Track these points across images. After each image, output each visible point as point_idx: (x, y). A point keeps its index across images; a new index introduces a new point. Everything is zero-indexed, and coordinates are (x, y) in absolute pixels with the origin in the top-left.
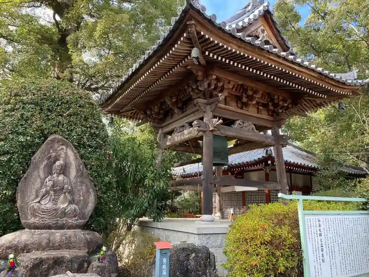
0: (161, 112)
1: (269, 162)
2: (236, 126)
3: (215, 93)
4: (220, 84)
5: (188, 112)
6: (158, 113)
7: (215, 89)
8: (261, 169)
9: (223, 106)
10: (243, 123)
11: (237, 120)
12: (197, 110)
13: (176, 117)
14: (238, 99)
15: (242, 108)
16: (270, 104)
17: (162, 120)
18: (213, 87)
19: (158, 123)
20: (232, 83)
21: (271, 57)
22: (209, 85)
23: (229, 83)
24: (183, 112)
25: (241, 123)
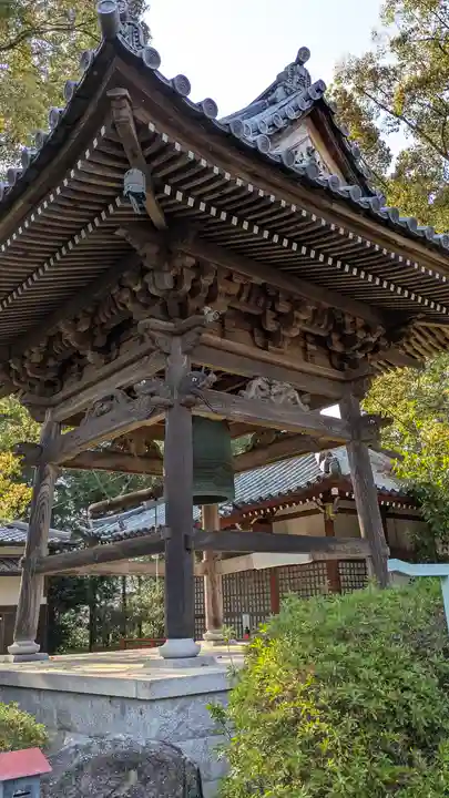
0: (51, 363)
1: (335, 491)
2: (251, 393)
3: (193, 304)
4: (206, 281)
5: (124, 358)
6: (42, 366)
7: (194, 292)
8: (316, 512)
9: (216, 339)
10: (270, 385)
11: (255, 378)
12: (148, 353)
13: (90, 374)
14: (254, 323)
15: (265, 348)
16: (335, 337)
17: (52, 386)
18: (187, 287)
19: (42, 394)
20: (238, 280)
21: (335, 207)
22: (177, 280)
23: (230, 278)
24: (108, 361)
25: (265, 386)
